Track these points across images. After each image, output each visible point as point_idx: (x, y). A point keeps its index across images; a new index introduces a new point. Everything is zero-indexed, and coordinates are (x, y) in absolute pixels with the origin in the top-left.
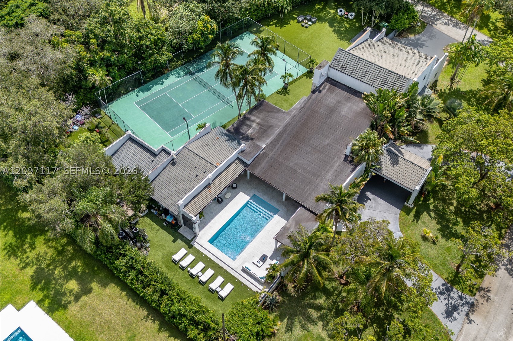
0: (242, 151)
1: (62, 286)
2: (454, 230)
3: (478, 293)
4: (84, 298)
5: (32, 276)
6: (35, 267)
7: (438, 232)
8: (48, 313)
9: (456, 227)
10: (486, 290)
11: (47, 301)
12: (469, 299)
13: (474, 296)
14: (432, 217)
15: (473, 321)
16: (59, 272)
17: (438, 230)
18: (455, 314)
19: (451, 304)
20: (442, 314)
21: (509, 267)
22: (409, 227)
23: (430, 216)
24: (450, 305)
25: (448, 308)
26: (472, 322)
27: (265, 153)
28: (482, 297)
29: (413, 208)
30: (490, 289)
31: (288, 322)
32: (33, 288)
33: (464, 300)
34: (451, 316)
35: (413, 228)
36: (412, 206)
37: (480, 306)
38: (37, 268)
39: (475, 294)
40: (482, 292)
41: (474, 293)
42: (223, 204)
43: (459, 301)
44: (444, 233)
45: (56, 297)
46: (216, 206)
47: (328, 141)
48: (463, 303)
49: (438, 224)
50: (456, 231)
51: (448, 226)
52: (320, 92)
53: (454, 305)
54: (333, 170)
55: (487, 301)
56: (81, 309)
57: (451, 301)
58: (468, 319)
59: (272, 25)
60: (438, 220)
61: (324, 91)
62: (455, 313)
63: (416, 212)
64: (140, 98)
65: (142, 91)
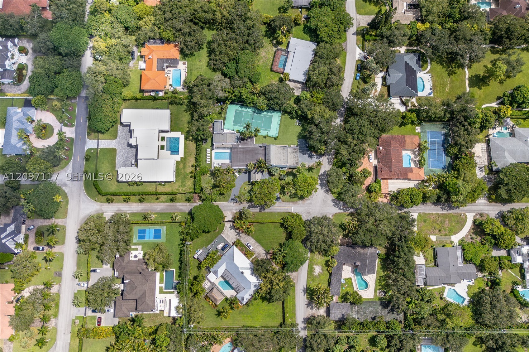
1: (190, 136)
3: (240, 202)
4: (191, 142)
5: (187, 131)
7: (248, 190)
12: (238, 201)
14: (251, 188)
20: (231, 198)
22: (245, 184)
26: (233, 203)
31: (210, 176)
32: (186, 133)
34: (232, 200)
36: (251, 183)
38: (189, 130)
42: (224, 149)
45: (187, 137)
48: (236, 201)
56: (189, 143)
64: (238, 109)
65: (240, 107)
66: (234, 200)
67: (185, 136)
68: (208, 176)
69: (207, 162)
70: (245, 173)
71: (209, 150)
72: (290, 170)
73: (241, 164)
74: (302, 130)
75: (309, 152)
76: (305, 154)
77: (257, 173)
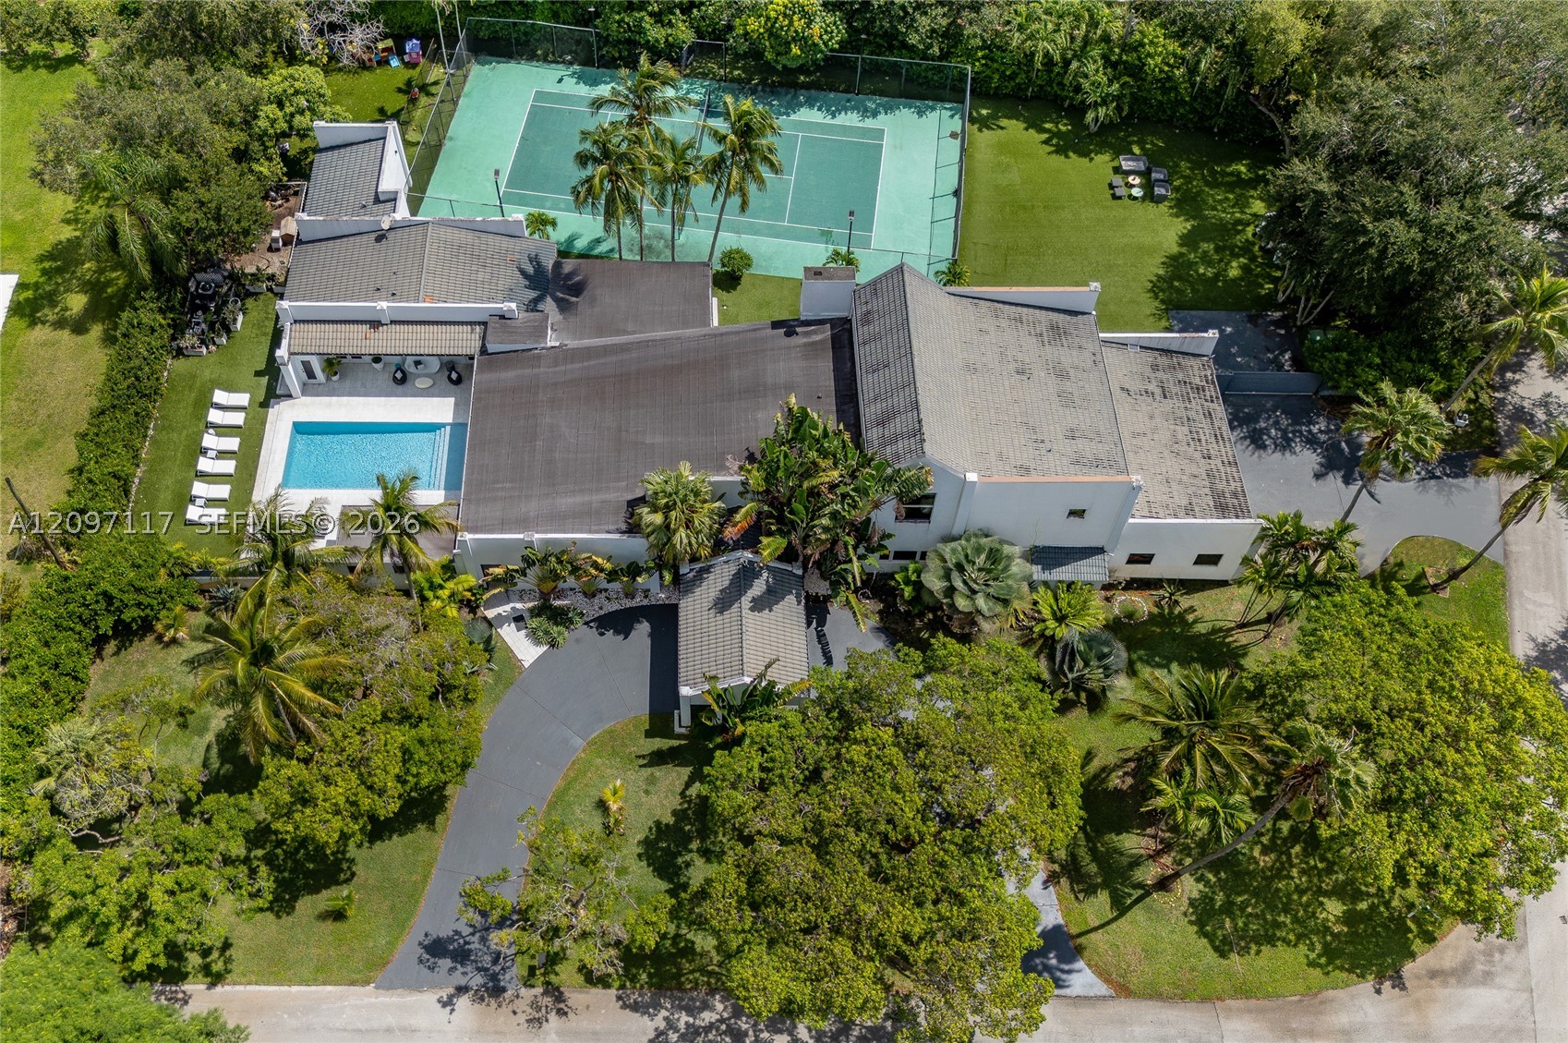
0: (502, 317)
1: (67, 291)
2: (688, 858)
3: (539, 990)
4: (65, 335)
5: (61, 242)
6: (78, 233)
7: (650, 823)
8: (10, 309)
9: (699, 862)
10: (562, 1006)
11: (29, 294)
12: (508, 976)
13: (525, 985)
14: (688, 793)
15: (453, 1010)
16: (89, 269)
17: (658, 823)
18: (446, 963)
19: (467, 943)
20: (426, 935)
21: (673, 1037)
22: (614, 754)
23: (688, 785)
24: (461, 941)
25: (451, 940)
26: (448, 1008)
27: (539, 357)
28: (535, 1005)
29: (679, 737)
30: (571, 1015)
31: (208, 652)
32: (41, 259)
33: (497, 968)
34: (434, 956)
35: (619, 765)
36: (678, 730)
37: (506, 1010)
38: (77, 238)
39: (532, 986)
40: (548, 1000)
41: (532, 981)
42: (400, 388)
43: (488, 958)
44: (658, 839)
45: (42, 298)
46: (385, 379)
47: (658, 439)
48: (486, 970)
49: (675, 813)
50: (688, 865)
51: (690, 840)
52: (789, 334)
53: (470, 951)
54: (587, 498)
55: (528, 1021)
56: (44, 344)
57: (476, 938)
58: (451, 997)
59: (1041, 130)
60: (689, 808)
61: (795, 340)
62: (449, 960)
63: (671, 749)
64: (555, 89)
65: (581, 78)
66: (462, 956)
67: (21, 286)
68: (177, 656)
69: (193, 513)
70: (619, 623)
71: (243, 399)
72: (1142, 604)
73: (566, 502)
74: (1188, 240)
75: (1320, 425)
76: (1285, 445)
77: (758, 605)
